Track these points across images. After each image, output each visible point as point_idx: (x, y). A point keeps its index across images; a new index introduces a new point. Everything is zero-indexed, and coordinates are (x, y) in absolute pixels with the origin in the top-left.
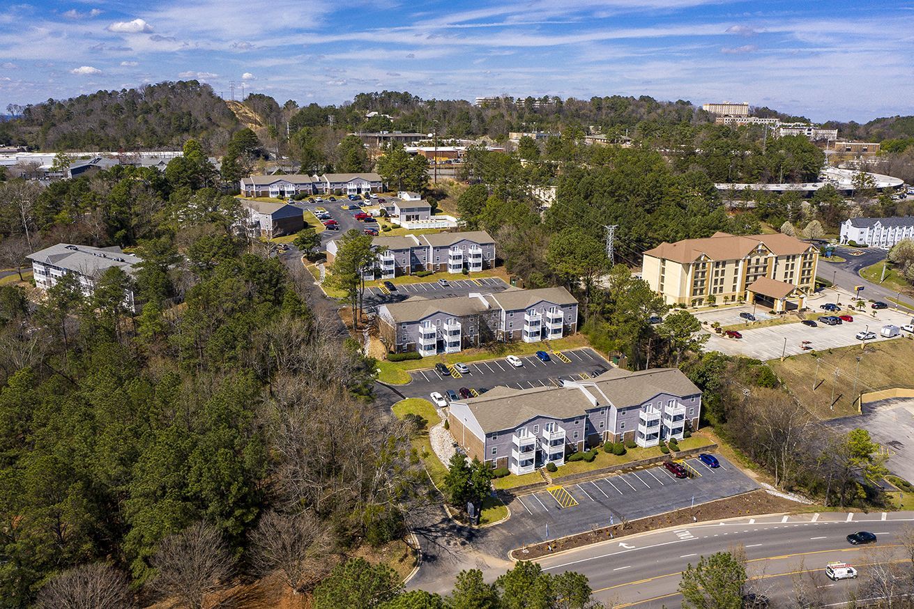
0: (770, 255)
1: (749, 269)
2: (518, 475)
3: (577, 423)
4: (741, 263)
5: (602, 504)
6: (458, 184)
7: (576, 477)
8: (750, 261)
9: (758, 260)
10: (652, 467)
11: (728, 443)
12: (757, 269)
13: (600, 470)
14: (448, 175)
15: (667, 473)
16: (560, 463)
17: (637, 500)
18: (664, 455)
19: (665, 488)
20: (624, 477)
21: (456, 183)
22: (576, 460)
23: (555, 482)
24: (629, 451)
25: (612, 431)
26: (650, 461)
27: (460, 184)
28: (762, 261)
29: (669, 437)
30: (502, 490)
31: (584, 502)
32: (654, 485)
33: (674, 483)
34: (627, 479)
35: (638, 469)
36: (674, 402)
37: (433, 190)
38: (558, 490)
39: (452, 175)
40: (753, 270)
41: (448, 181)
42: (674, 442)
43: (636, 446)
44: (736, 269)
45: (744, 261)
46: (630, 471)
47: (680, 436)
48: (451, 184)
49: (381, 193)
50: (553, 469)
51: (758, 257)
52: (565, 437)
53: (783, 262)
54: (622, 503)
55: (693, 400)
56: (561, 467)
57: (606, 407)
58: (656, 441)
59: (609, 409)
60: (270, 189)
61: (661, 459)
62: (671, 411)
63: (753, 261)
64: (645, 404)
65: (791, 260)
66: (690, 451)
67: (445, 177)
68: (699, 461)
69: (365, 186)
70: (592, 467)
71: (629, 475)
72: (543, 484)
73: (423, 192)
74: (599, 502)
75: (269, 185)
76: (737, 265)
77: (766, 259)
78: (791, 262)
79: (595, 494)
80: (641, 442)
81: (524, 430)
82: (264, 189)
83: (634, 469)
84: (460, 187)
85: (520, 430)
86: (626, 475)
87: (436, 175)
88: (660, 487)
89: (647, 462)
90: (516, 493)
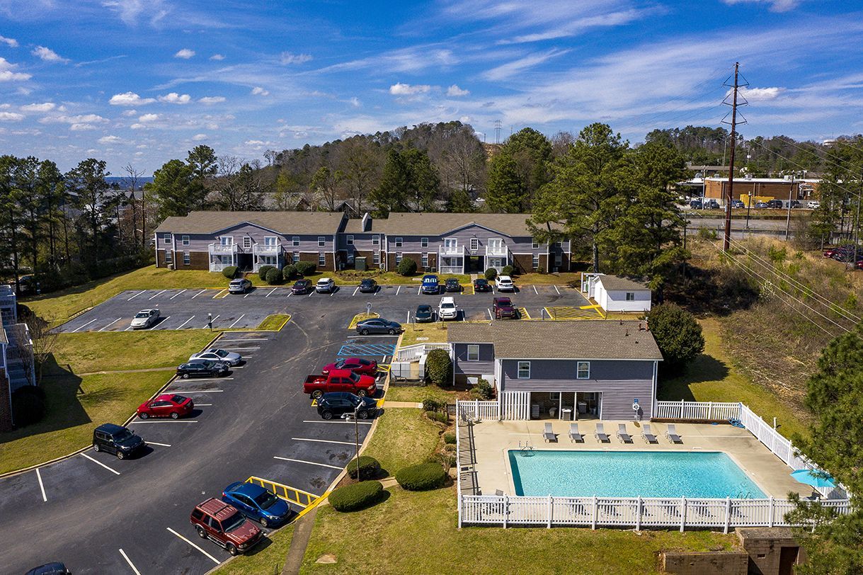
6: (799, 256)
14: (770, 232)
21: (792, 252)
27: (808, 257)
37: (714, 272)
39: (780, 233)
41: (766, 245)
48: (777, 256)
49: (542, 272)
60: (212, 249)
67: (757, 237)
69: (496, 250)
73: (658, 279)
75: (211, 237)
82: (194, 247)
84: (808, 265)
87: (728, 230)
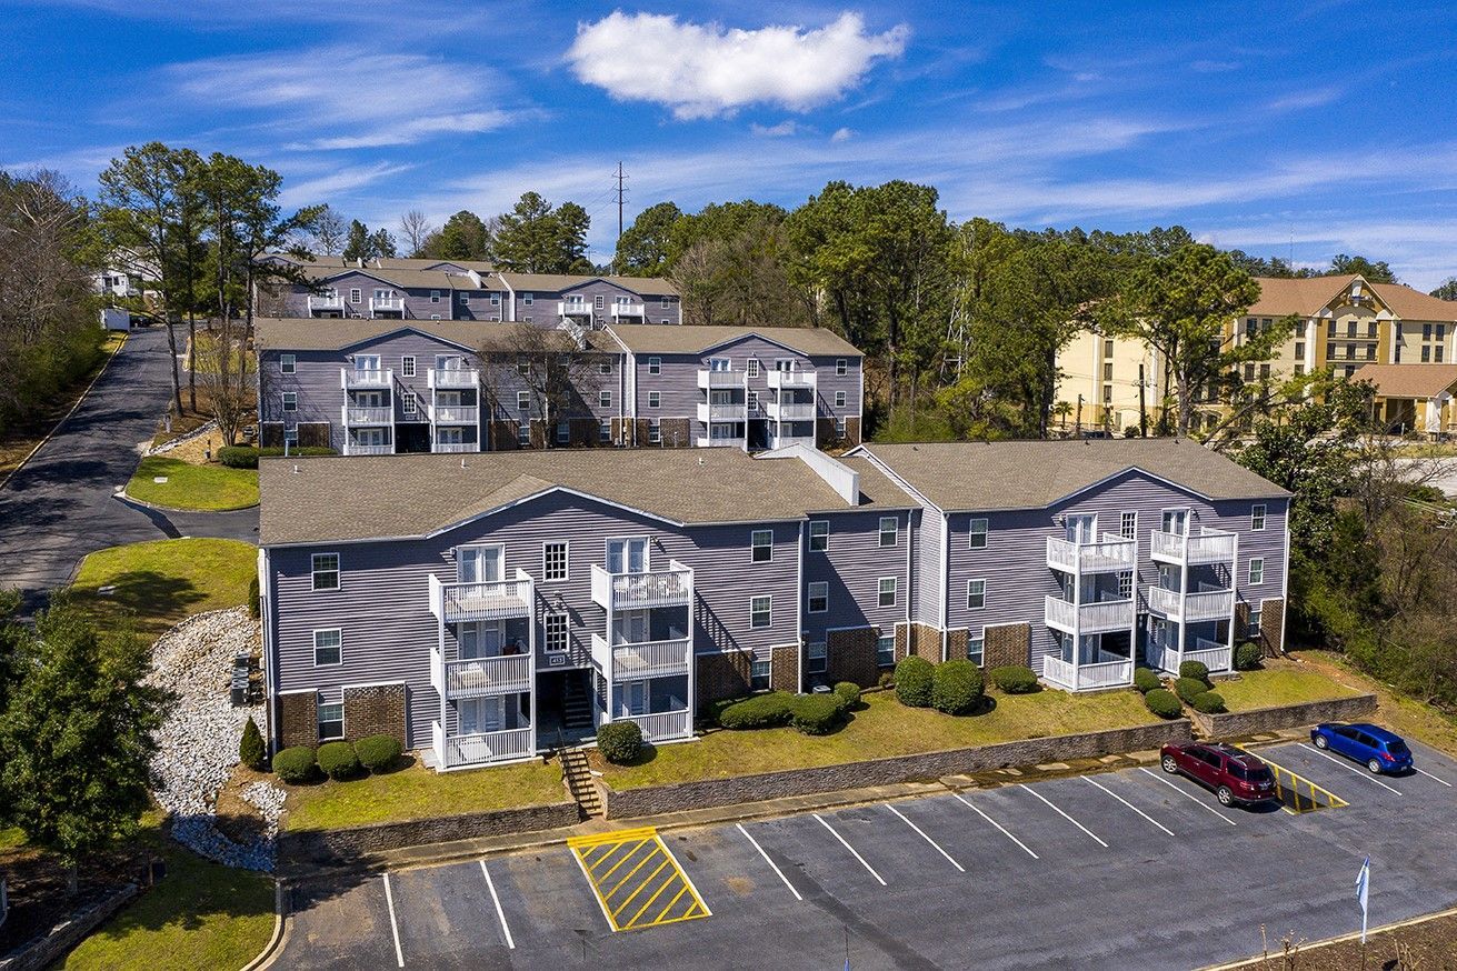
0: (1383, 315)
1: (1331, 348)
2: (440, 769)
3: (762, 554)
4: (1311, 329)
5: (844, 913)
7: (744, 790)
8: (1332, 324)
9: (1352, 325)
10: (1109, 767)
11: (1417, 693)
12: (1351, 350)
13: (867, 768)
15: (1186, 791)
16: (677, 729)
17: (1041, 902)
18: (1159, 721)
19: (1183, 850)
20: (978, 800)
22: (756, 726)
23: (626, 808)
24: (1004, 702)
25: (933, 618)
26: (1102, 743)
28: (1363, 328)
29: (1173, 661)
30: (316, 835)
31: (748, 907)
32: (1125, 832)
33: (1226, 831)
34: (993, 808)
35: (1047, 774)
36: (1187, 520)
38: (630, 846)
40: (1341, 351)
42: (1196, 673)
43: (1033, 688)
44: (1298, 345)
45: (1319, 322)
46: (1010, 778)
47: (1219, 659)
50: (632, 752)
51: (1351, 317)
52: (690, 600)
53: (1414, 341)
54: (961, 912)
55: (1258, 523)
56: (678, 750)
57: (903, 514)
58: (1124, 671)
59: (917, 524)
61: (1148, 738)
62: (1175, 550)
63: (1342, 327)
64: (1069, 513)
65: (1433, 336)
66: (1271, 712)
68: (1318, 750)
70: (830, 752)
71: (1007, 793)
72: (555, 816)
74: (833, 906)
76: (1301, 334)
77: (1372, 326)
78: (1433, 343)
79: (816, 866)
80: (1060, 674)
81: (492, 555)
83: (1029, 773)
85: (471, 555)
86: (991, 793)
88: (1160, 845)
89: (1087, 748)
90: (394, 854)
